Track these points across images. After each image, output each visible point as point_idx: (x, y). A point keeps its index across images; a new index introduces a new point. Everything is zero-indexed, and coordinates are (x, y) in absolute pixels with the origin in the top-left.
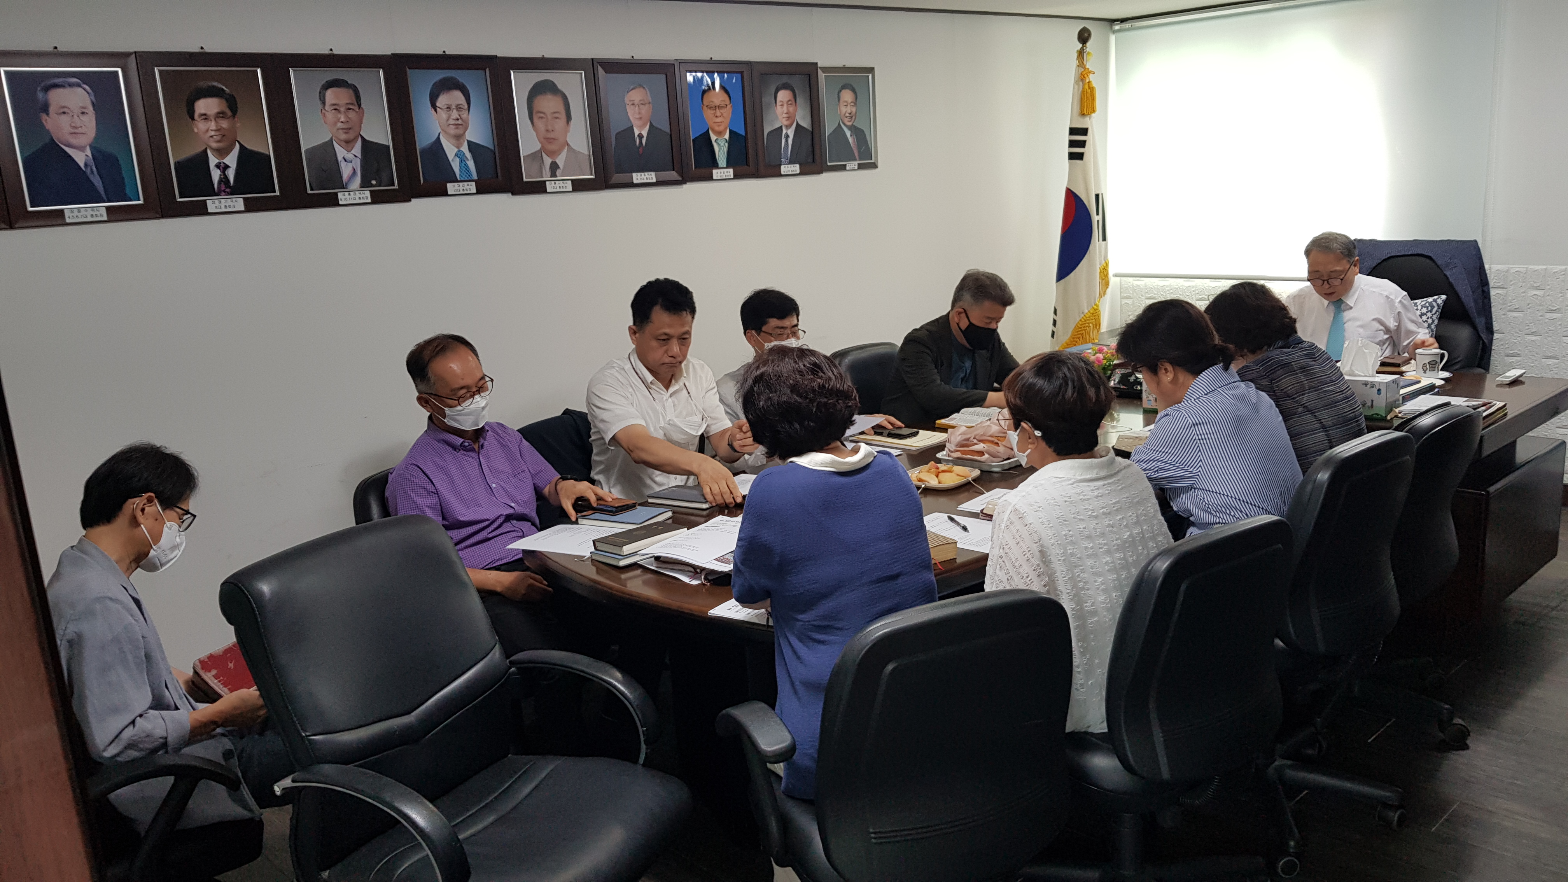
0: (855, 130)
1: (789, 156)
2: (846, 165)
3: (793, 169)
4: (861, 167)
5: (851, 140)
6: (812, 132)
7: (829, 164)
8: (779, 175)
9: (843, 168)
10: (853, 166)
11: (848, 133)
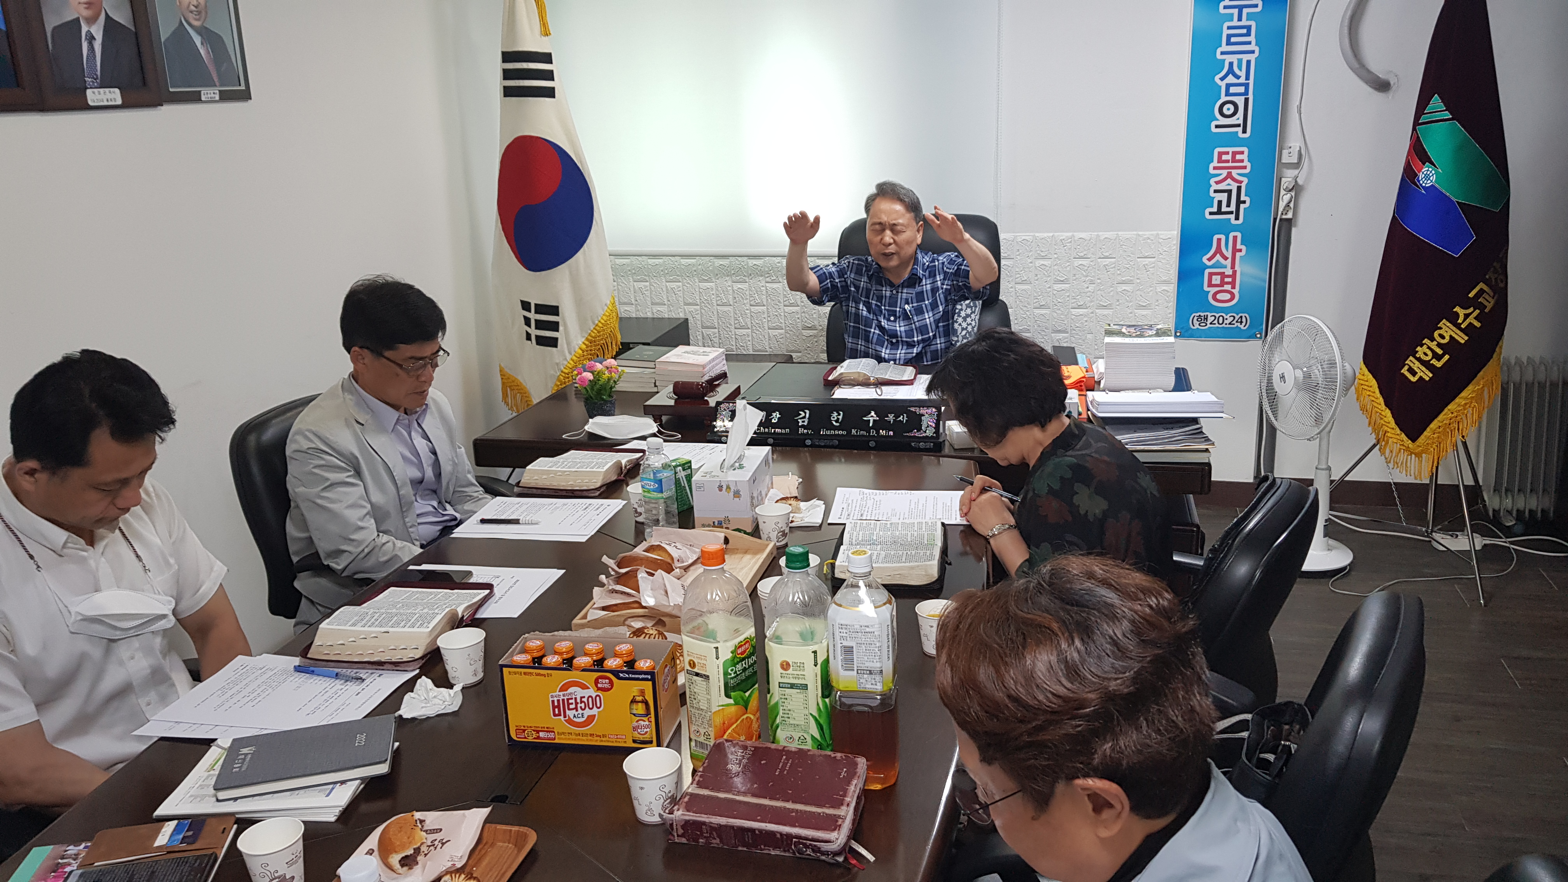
0: (206, 34)
1: (99, 73)
2: (200, 92)
3: (109, 96)
4: (226, 97)
5: (202, 52)
6: (136, 34)
7: (171, 90)
8: (85, 107)
9: (195, 98)
10: (213, 95)
11: (197, 40)
